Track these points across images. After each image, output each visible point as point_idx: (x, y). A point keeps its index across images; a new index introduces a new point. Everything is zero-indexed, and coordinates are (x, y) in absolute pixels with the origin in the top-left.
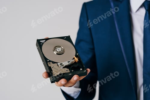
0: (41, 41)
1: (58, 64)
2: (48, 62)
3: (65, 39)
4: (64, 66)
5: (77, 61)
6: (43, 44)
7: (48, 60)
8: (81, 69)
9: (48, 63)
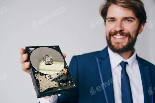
0: (30, 49)
1: (46, 76)
2: (36, 73)
3: (54, 49)
4: (53, 79)
5: (66, 73)
6: (32, 52)
7: (36, 70)
8: (70, 82)
9: (36, 75)
